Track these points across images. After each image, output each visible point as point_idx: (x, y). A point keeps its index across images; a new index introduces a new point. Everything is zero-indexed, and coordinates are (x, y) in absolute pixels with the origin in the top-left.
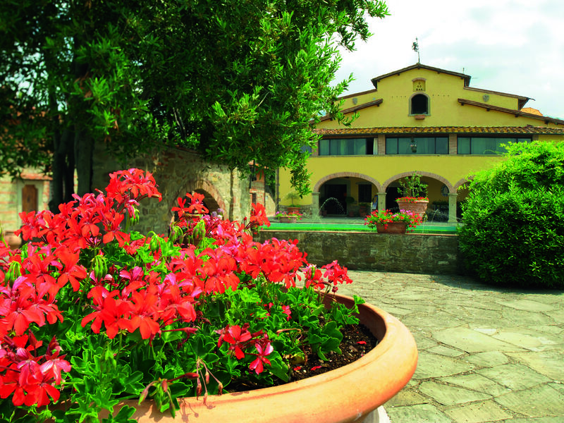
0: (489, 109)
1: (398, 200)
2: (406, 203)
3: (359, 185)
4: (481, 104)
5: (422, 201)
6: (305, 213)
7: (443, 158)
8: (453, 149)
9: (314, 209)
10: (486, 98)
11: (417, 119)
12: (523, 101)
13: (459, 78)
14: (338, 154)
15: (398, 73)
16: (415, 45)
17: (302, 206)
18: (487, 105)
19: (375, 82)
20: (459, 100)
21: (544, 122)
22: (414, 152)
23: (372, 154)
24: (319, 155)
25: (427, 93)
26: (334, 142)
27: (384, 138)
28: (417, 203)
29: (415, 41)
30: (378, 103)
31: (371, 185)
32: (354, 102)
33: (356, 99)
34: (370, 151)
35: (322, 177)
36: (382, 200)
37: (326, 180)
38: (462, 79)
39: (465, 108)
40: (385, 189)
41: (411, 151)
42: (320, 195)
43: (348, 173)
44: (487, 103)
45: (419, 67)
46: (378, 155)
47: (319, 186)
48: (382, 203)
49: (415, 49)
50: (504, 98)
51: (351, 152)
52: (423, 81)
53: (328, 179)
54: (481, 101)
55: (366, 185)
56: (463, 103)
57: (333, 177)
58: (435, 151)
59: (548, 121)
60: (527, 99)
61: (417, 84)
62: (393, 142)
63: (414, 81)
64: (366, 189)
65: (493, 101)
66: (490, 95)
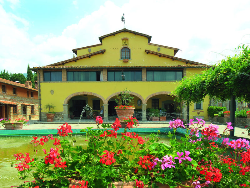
0: (160, 56)
1: (116, 108)
2: (121, 110)
3: (93, 100)
4: (157, 53)
5: (131, 108)
6: (59, 117)
7: (139, 83)
8: (144, 77)
9: (64, 115)
10: (159, 50)
11: (124, 62)
12: (176, 51)
13: (146, 38)
14: (79, 80)
15: (113, 34)
16: (123, 18)
17: (57, 113)
18: (159, 54)
19: (101, 39)
20: (146, 50)
21: (185, 63)
22: (123, 80)
23: (100, 81)
24: (67, 81)
25: (129, 46)
26: (76, 74)
27: (106, 71)
28: (128, 109)
29: (123, 16)
30: (103, 52)
31: (99, 100)
32: (89, 51)
33: (90, 49)
34: (98, 79)
35: (69, 95)
36: (106, 108)
37: (72, 96)
38: (147, 38)
39: (149, 55)
40: (107, 102)
41: (122, 79)
42: (68, 106)
43: (85, 92)
44: (159, 52)
45: (125, 31)
46: (103, 81)
47: (67, 100)
48: (106, 110)
49: (123, 20)
50: (167, 49)
51: (87, 79)
52: (127, 39)
53: (73, 96)
54: (157, 51)
55: (97, 100)
56: (148, 52)
57: (76, 95)
58: (135, 79)
59: (187, 62)
60: (178, 50)
61: (124, 41)
62: (112, 74)
63: (123, 40)
64: (97, 102)
65: (163, 51)
66: (161, 48)
